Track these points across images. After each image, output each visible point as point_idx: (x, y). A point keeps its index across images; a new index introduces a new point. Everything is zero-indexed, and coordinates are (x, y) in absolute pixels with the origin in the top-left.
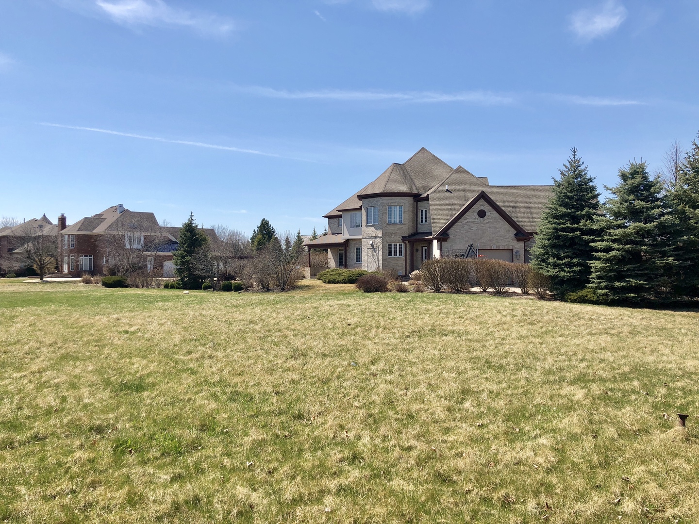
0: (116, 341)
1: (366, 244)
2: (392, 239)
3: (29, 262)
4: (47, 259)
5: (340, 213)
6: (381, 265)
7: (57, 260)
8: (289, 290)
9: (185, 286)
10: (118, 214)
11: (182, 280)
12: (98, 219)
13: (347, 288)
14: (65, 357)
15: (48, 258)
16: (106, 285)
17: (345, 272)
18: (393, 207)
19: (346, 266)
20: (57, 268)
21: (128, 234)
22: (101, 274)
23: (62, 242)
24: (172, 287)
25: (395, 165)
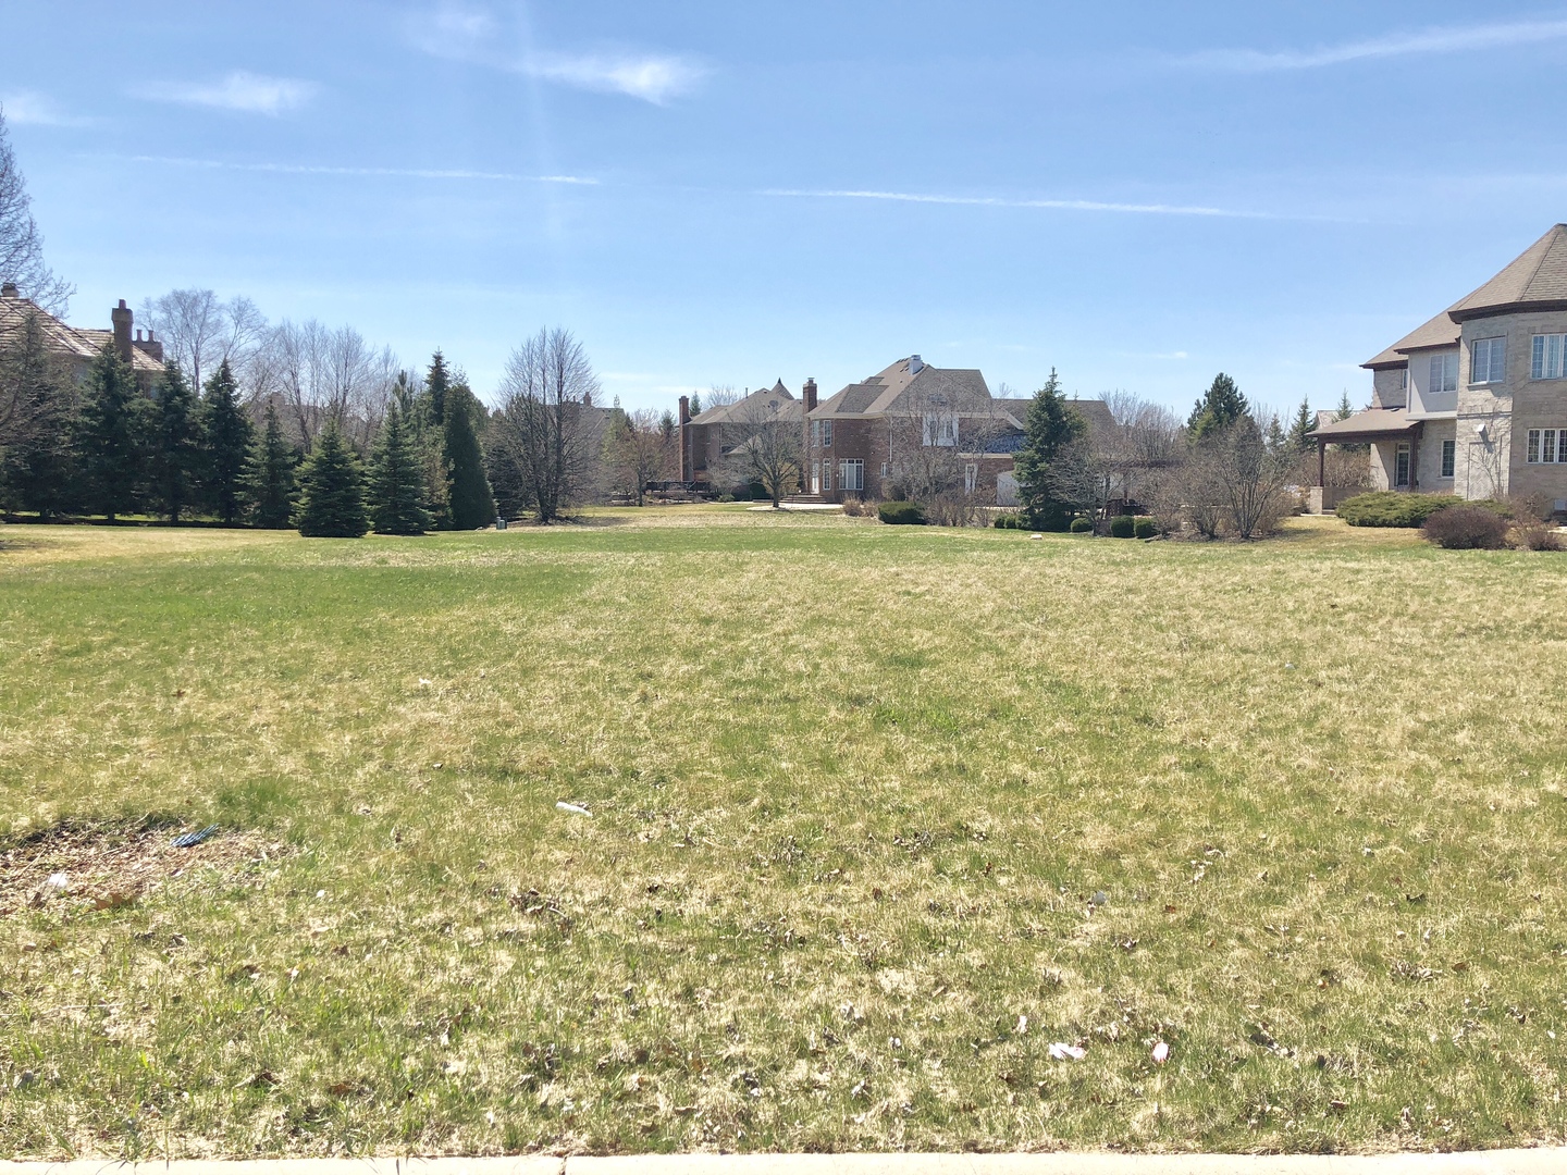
0: (890, 605)
1: (1467, 433)
2: (1541, 417)
3: (754, 473)
4: (785, 467)
5: (1404, 357)
6: (1506, 484)
7: (801, 470)
8: (1261, 539)
9: (1037, 524)
10: (910, 376)
11: (1030, 510)
12: (873, 386)
13: (1400, 539)
14: (817, 621)
15: (787, 465)
16: (887, 519)
17: (1406, 500)
18: (1547, 338)
19: (1414, 485)
20: (800, 485)
21: (929, 417)
22: (879, 497)
23: (809, 434)
24: (1011, 525)
25: (1560, 228)
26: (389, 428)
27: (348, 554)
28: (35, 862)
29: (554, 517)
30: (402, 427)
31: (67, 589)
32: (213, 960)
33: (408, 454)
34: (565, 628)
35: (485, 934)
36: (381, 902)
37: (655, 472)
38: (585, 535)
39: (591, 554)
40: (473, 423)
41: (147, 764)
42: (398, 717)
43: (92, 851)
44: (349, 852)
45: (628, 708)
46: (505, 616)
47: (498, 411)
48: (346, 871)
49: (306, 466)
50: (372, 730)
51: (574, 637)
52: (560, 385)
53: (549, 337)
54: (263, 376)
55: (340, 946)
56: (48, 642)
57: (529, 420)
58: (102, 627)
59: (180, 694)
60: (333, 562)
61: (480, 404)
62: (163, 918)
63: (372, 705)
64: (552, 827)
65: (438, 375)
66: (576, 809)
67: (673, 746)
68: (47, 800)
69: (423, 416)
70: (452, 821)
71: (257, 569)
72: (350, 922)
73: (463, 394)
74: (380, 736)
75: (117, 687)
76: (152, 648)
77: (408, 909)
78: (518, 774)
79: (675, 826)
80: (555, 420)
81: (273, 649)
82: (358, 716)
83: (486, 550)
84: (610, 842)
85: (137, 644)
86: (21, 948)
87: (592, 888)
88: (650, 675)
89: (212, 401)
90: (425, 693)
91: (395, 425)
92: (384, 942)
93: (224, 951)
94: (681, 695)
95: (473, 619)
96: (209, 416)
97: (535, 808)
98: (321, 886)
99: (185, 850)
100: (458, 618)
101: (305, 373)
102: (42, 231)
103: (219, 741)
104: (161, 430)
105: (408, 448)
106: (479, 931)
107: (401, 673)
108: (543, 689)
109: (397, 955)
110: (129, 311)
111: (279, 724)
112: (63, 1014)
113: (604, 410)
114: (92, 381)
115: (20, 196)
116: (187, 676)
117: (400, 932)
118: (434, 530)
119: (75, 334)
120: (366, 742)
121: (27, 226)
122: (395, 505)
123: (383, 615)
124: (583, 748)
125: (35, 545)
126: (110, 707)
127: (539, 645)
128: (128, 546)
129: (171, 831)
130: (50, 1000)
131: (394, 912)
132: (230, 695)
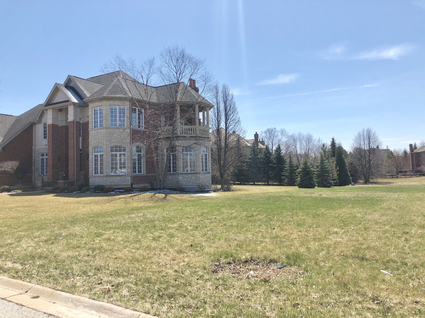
26: (320, 159)
27: (311, 193)
28: (246, 267)
29: (369, 182)
30: (324, 158)
31: (247, 201)
32: (288, 300)
33: (325, 165)
34: (376, 216)
35: (362, 307)
36: (330, 292)
37: (402, 168)
38: (379, 188)
39: (382, 193)
40: (343, 156)
41: (269, 246)
42: (330, 239)
43: (258, 267)
44: (320, 276)
45: (401, 242)
46: (358, 212)
47: (351, 152)
48: (320, 281)
49: (299, 170)
50: (323, 242)
51: (380, 219)
52: (369, 144)
53: (365, 130)
54: (288, 147)
55: (321, 303)
56: (245, 213)
57: (360, 154)
58: (255, 210)
59: (274, 229)
60: (308, 195)
61: (345, 150)
62: (276, 286)
63: (322, 235)
64: (380, 277)
65: (333, 144)
66: (387, 273)
67: (419, 257)
68: (248, 253)
69: (329, 155)
70: (348, 271)
71: (289, 197)
72: (322, 296)
73: (340, 148)
74: (325, 244)
75: (260, 226)
76: (267, 216)
77: (338, 295)
78: (367, 260)
79: (422, 283)
80: (368, 154)
81: (295, 218)
82: (319, 238)
83: (350, 192)
84: (399, 285)
85: (263, 215)
86: (246, 288)
87: (396, 299)
88: (408, 233)
89: (276, 154)
90: (336, 233)
91: (322, 158)
92: (333, 304)
93: (291, 298)
94: (419, 240)
95: (348, 212)
96: (275, 158)
97: (374, 271)
98: (314, 285)
99: (279, 269)
100: (344, 212)
101: (298, 146)
102: (241, 119)
103: (284, 242)
104: (265, 162)
105: (326, 164)
106: (360, 306)
107: (329, 227)
108: (372, 234)
109: (337, 308)
110: (258, 134)
111: (299, 238)
112: (256, 307)
113: (383, 150)
114: (250, 151)
115: (237, 112)
116: (275, 224)
117: (337, 301)
118: (334, 186)
119: (247, 141)
120: (321, 245)
121: (238, 118)
122: (322, 179)
123: (323, 210)
124: (387, 254)
125: (240, 190)
126: (259, 230)
127: (369, 221)
128: (259, 190)
129: (275, 264)
130: (253, 303)
131: (334, 295)
132: (286, 230)
